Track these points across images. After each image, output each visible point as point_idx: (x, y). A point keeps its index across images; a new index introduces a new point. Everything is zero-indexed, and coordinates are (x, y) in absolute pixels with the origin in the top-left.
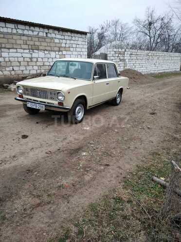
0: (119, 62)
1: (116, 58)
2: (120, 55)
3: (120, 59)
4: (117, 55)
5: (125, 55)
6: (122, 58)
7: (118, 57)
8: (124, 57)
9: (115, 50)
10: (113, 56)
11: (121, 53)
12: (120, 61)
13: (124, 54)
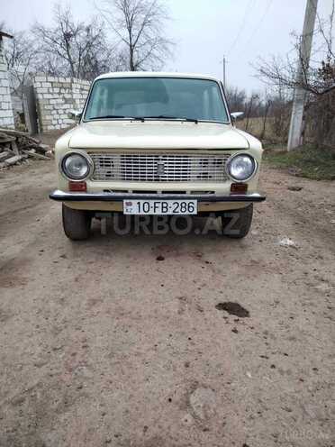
0: (62, 104)
1: (57, 96)
2: (63, 91)
3: (64, 98)
4: (57, 90)
5: (74, 91)
6: (68, 96)
7: (60, 93)
8: (72, 94)
9: (51, 79)
10: (49, 93)
11: (64, 86)
12: (66, 103)
13: (71, 88)
